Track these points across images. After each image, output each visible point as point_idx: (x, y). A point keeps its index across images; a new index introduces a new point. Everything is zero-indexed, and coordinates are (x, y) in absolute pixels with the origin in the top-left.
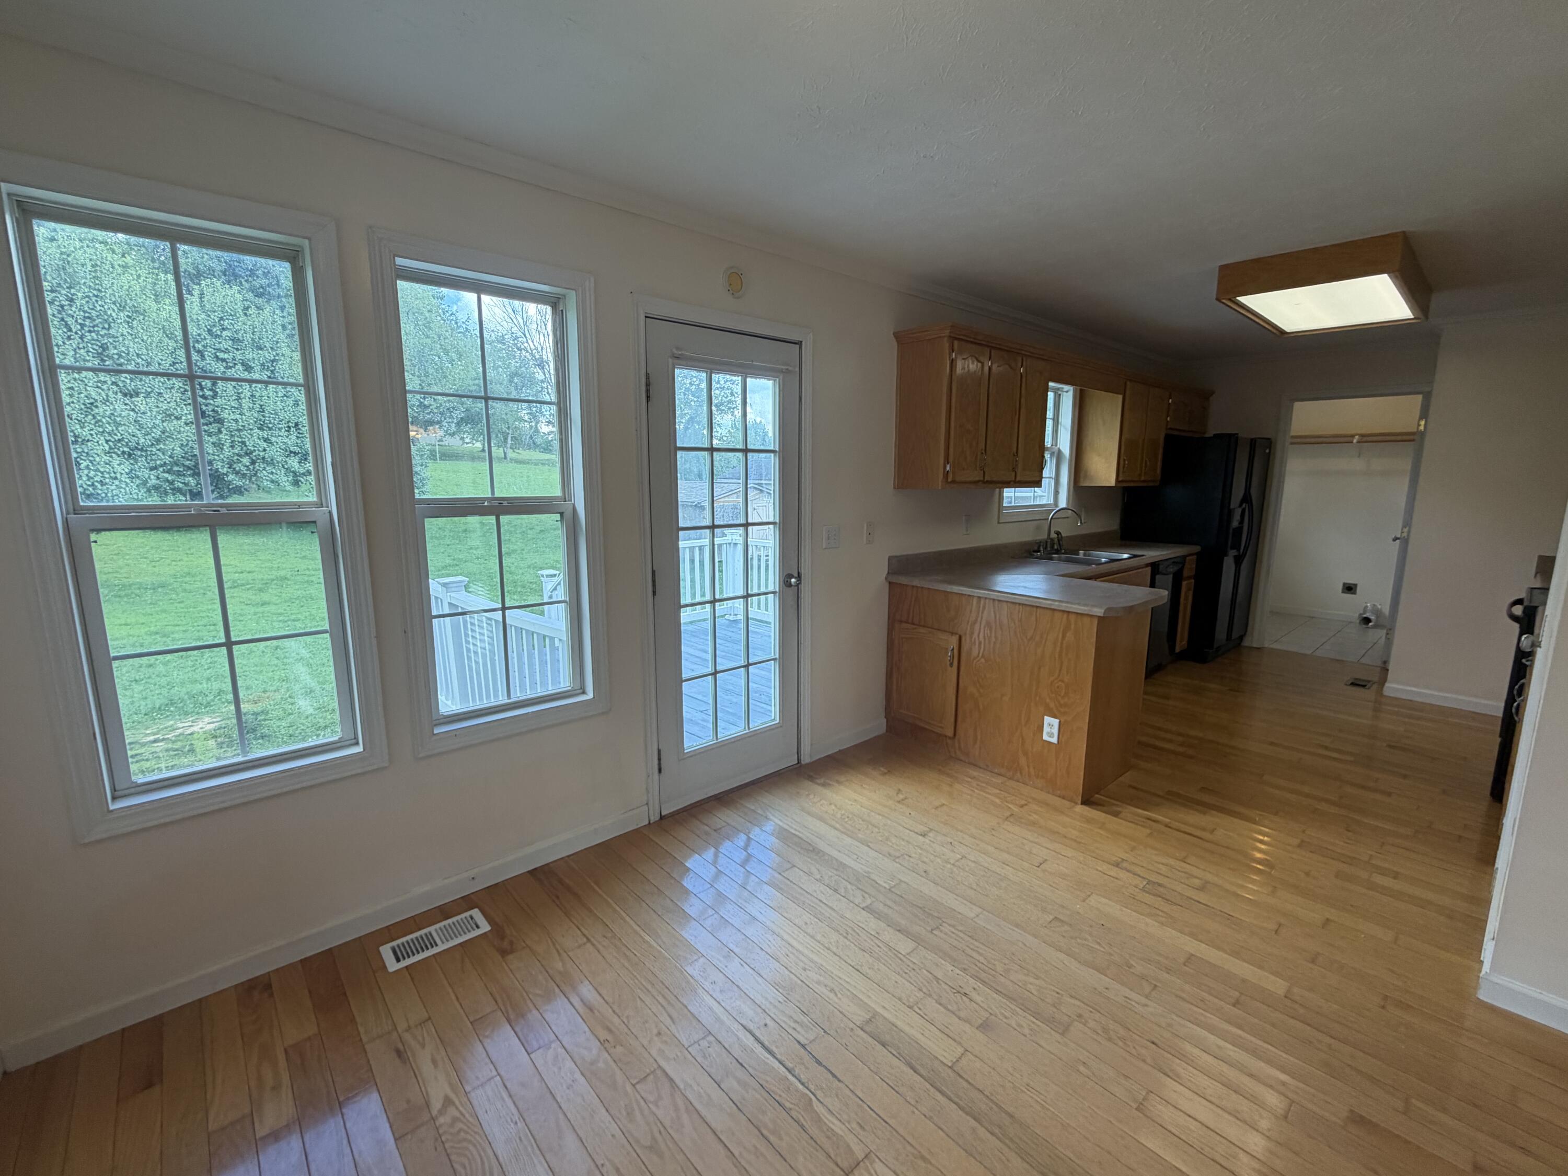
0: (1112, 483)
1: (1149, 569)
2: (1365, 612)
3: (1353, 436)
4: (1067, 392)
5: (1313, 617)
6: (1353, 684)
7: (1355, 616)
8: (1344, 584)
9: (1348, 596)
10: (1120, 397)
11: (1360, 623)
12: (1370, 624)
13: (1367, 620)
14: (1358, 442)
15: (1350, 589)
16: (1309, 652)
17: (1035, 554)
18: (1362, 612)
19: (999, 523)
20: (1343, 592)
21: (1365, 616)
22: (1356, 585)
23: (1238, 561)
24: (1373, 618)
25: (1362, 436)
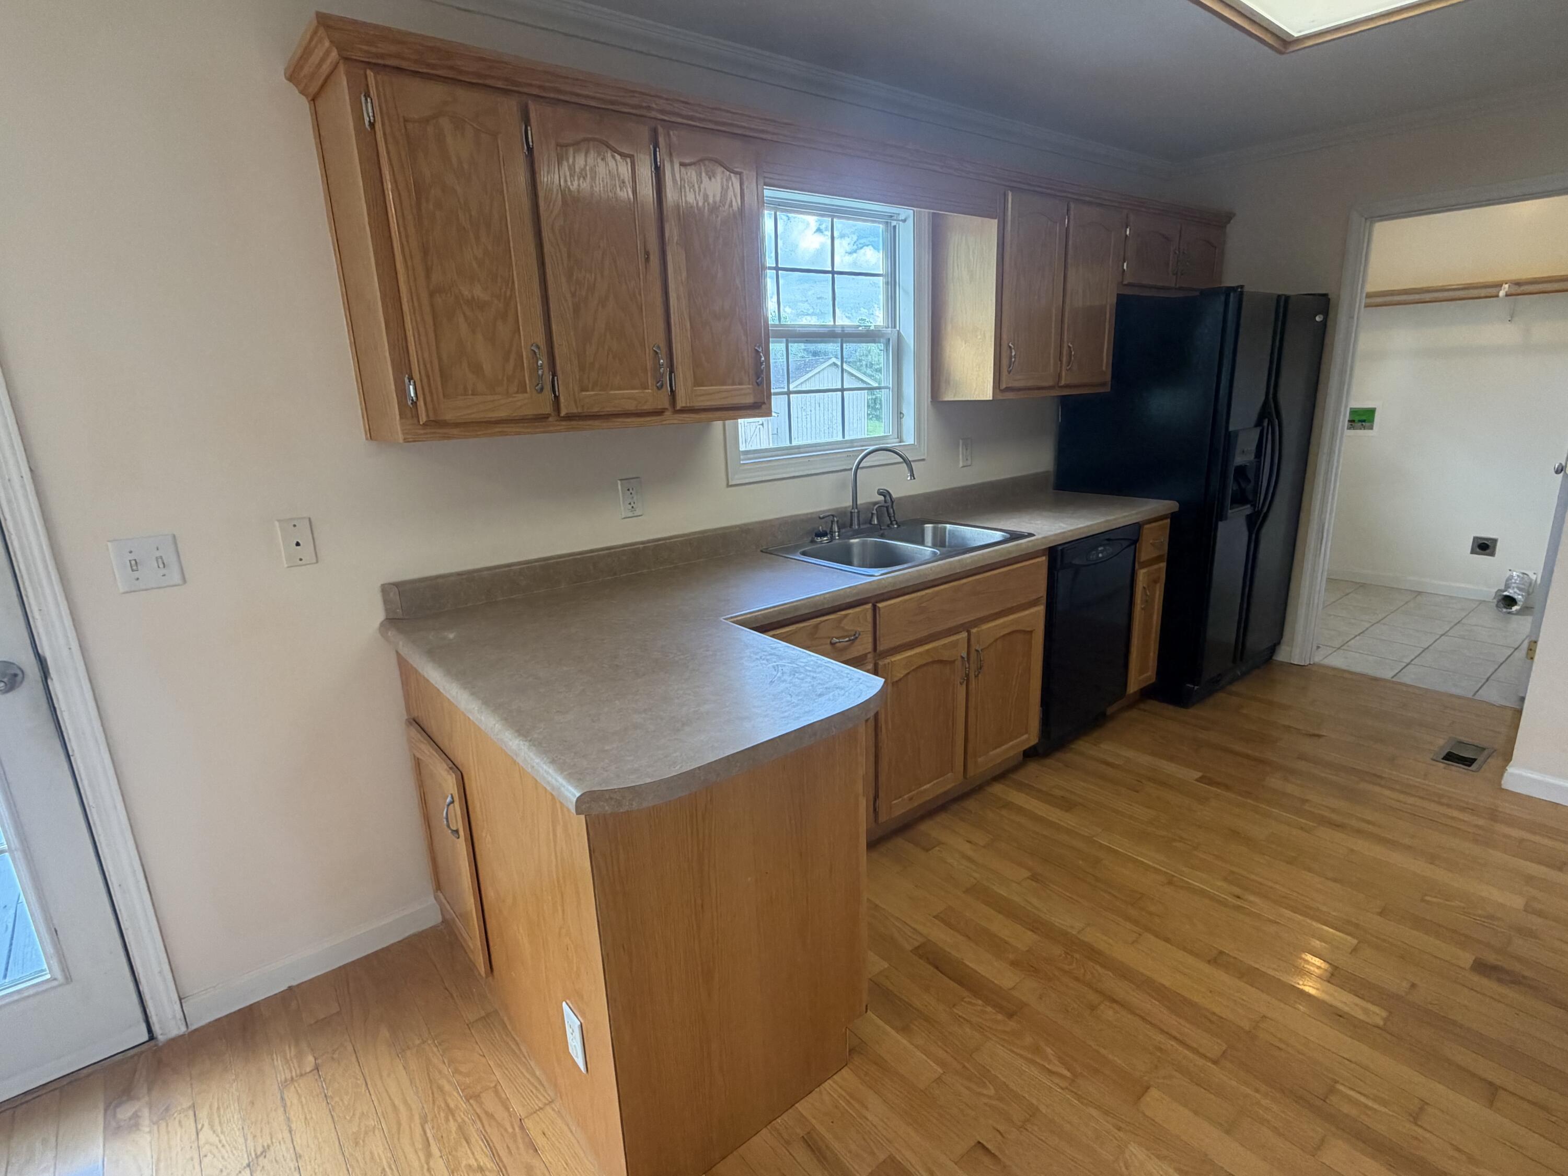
0: (988, 395)
1: (1044, 559)
2: (1507, 587)
3: (1499, 285)
4: (904, 221)
5: (1420, 593)
6: (1450, 757)
7: (1489, 591)
8: (1475, 539)
9: (1482, 560)
10: (994, 223)
11: (1497, 606)
12: (1515, 608)
13: (1509, 601)
14: (1507, 295)
15: (1484, 546)
16: (1387, 674)
17: (819, 539)
18: (1503, 587)
19: (728, 486)
20: (1473, 552)
21: (1506, 593)
22: (1495, 541)
23: (1255, 523)
24: (1519, 597)
25: (1518, 284)
